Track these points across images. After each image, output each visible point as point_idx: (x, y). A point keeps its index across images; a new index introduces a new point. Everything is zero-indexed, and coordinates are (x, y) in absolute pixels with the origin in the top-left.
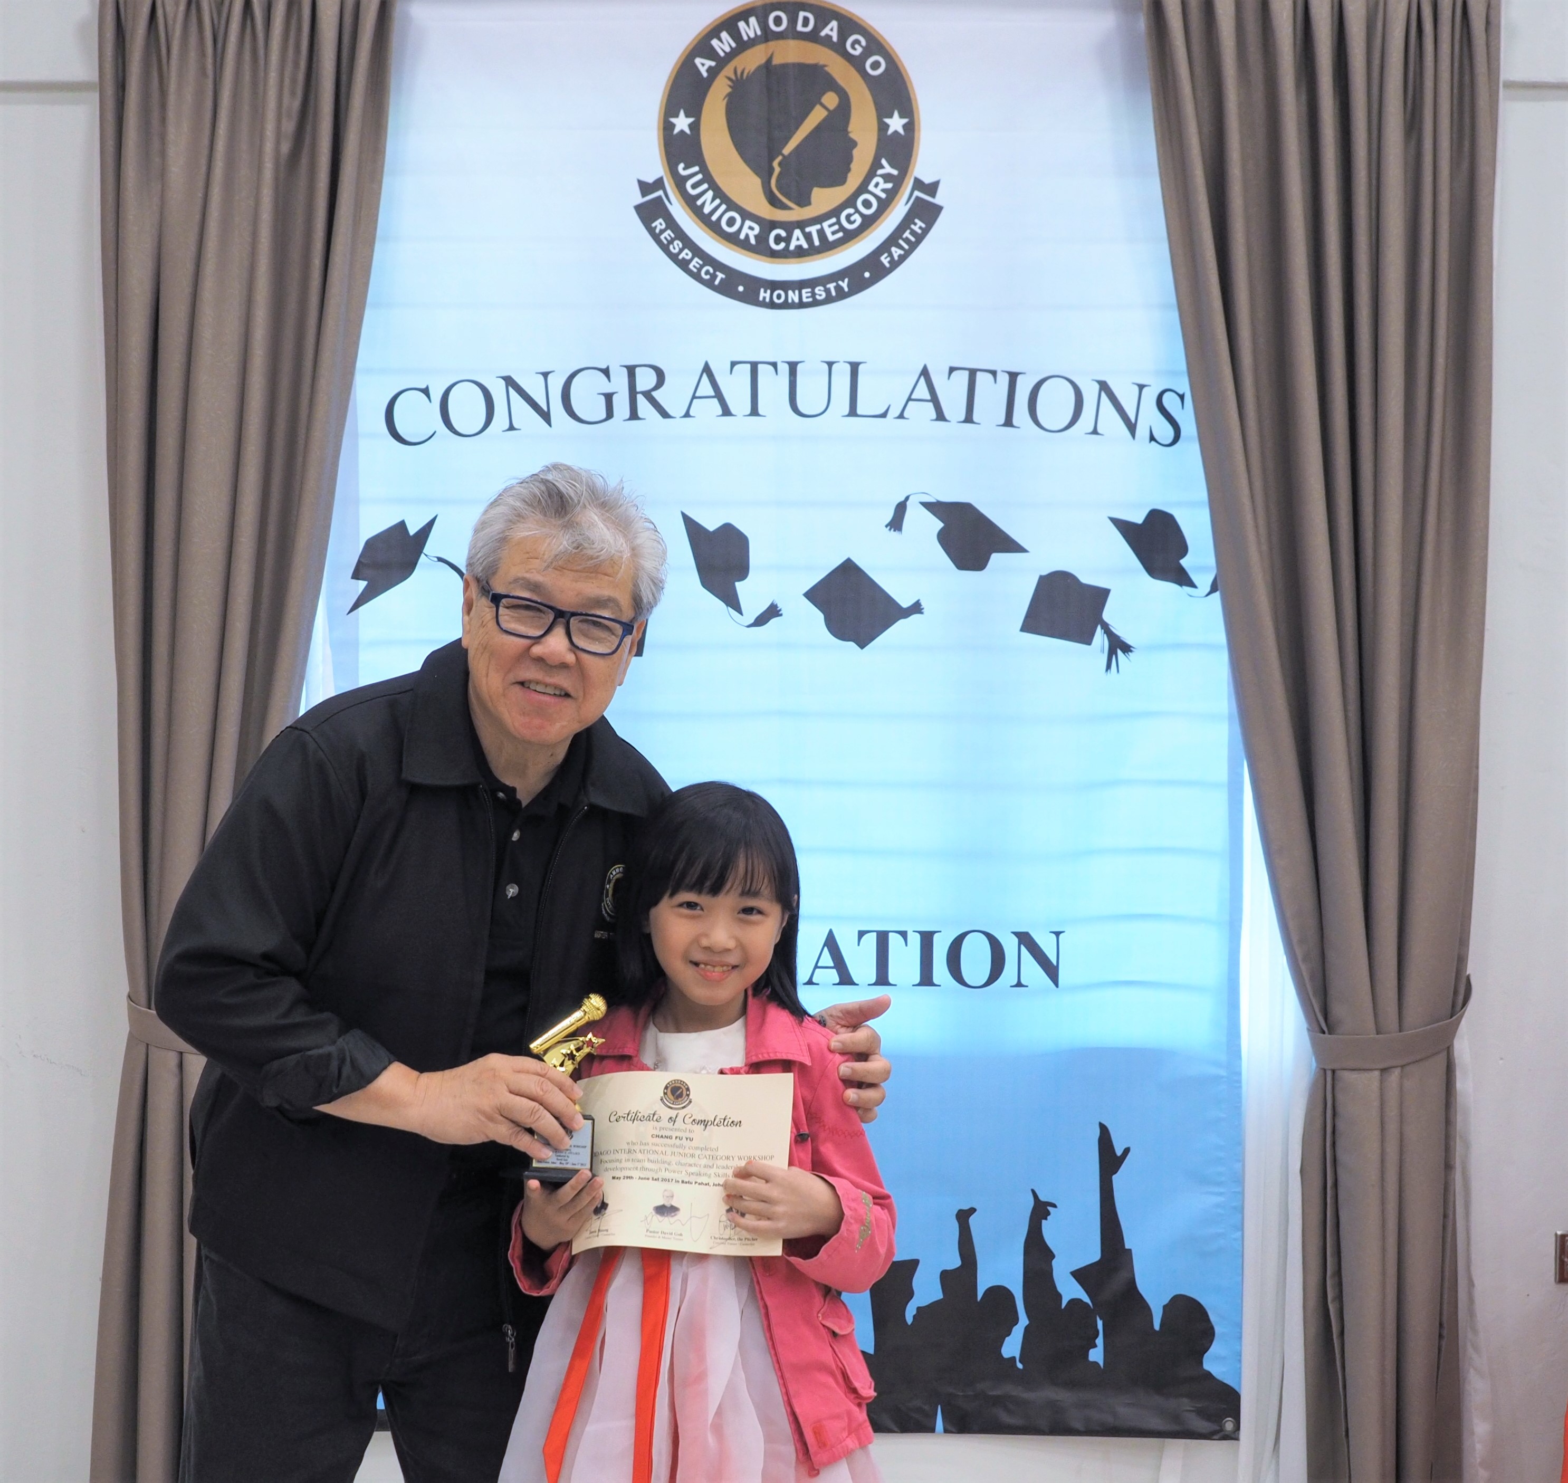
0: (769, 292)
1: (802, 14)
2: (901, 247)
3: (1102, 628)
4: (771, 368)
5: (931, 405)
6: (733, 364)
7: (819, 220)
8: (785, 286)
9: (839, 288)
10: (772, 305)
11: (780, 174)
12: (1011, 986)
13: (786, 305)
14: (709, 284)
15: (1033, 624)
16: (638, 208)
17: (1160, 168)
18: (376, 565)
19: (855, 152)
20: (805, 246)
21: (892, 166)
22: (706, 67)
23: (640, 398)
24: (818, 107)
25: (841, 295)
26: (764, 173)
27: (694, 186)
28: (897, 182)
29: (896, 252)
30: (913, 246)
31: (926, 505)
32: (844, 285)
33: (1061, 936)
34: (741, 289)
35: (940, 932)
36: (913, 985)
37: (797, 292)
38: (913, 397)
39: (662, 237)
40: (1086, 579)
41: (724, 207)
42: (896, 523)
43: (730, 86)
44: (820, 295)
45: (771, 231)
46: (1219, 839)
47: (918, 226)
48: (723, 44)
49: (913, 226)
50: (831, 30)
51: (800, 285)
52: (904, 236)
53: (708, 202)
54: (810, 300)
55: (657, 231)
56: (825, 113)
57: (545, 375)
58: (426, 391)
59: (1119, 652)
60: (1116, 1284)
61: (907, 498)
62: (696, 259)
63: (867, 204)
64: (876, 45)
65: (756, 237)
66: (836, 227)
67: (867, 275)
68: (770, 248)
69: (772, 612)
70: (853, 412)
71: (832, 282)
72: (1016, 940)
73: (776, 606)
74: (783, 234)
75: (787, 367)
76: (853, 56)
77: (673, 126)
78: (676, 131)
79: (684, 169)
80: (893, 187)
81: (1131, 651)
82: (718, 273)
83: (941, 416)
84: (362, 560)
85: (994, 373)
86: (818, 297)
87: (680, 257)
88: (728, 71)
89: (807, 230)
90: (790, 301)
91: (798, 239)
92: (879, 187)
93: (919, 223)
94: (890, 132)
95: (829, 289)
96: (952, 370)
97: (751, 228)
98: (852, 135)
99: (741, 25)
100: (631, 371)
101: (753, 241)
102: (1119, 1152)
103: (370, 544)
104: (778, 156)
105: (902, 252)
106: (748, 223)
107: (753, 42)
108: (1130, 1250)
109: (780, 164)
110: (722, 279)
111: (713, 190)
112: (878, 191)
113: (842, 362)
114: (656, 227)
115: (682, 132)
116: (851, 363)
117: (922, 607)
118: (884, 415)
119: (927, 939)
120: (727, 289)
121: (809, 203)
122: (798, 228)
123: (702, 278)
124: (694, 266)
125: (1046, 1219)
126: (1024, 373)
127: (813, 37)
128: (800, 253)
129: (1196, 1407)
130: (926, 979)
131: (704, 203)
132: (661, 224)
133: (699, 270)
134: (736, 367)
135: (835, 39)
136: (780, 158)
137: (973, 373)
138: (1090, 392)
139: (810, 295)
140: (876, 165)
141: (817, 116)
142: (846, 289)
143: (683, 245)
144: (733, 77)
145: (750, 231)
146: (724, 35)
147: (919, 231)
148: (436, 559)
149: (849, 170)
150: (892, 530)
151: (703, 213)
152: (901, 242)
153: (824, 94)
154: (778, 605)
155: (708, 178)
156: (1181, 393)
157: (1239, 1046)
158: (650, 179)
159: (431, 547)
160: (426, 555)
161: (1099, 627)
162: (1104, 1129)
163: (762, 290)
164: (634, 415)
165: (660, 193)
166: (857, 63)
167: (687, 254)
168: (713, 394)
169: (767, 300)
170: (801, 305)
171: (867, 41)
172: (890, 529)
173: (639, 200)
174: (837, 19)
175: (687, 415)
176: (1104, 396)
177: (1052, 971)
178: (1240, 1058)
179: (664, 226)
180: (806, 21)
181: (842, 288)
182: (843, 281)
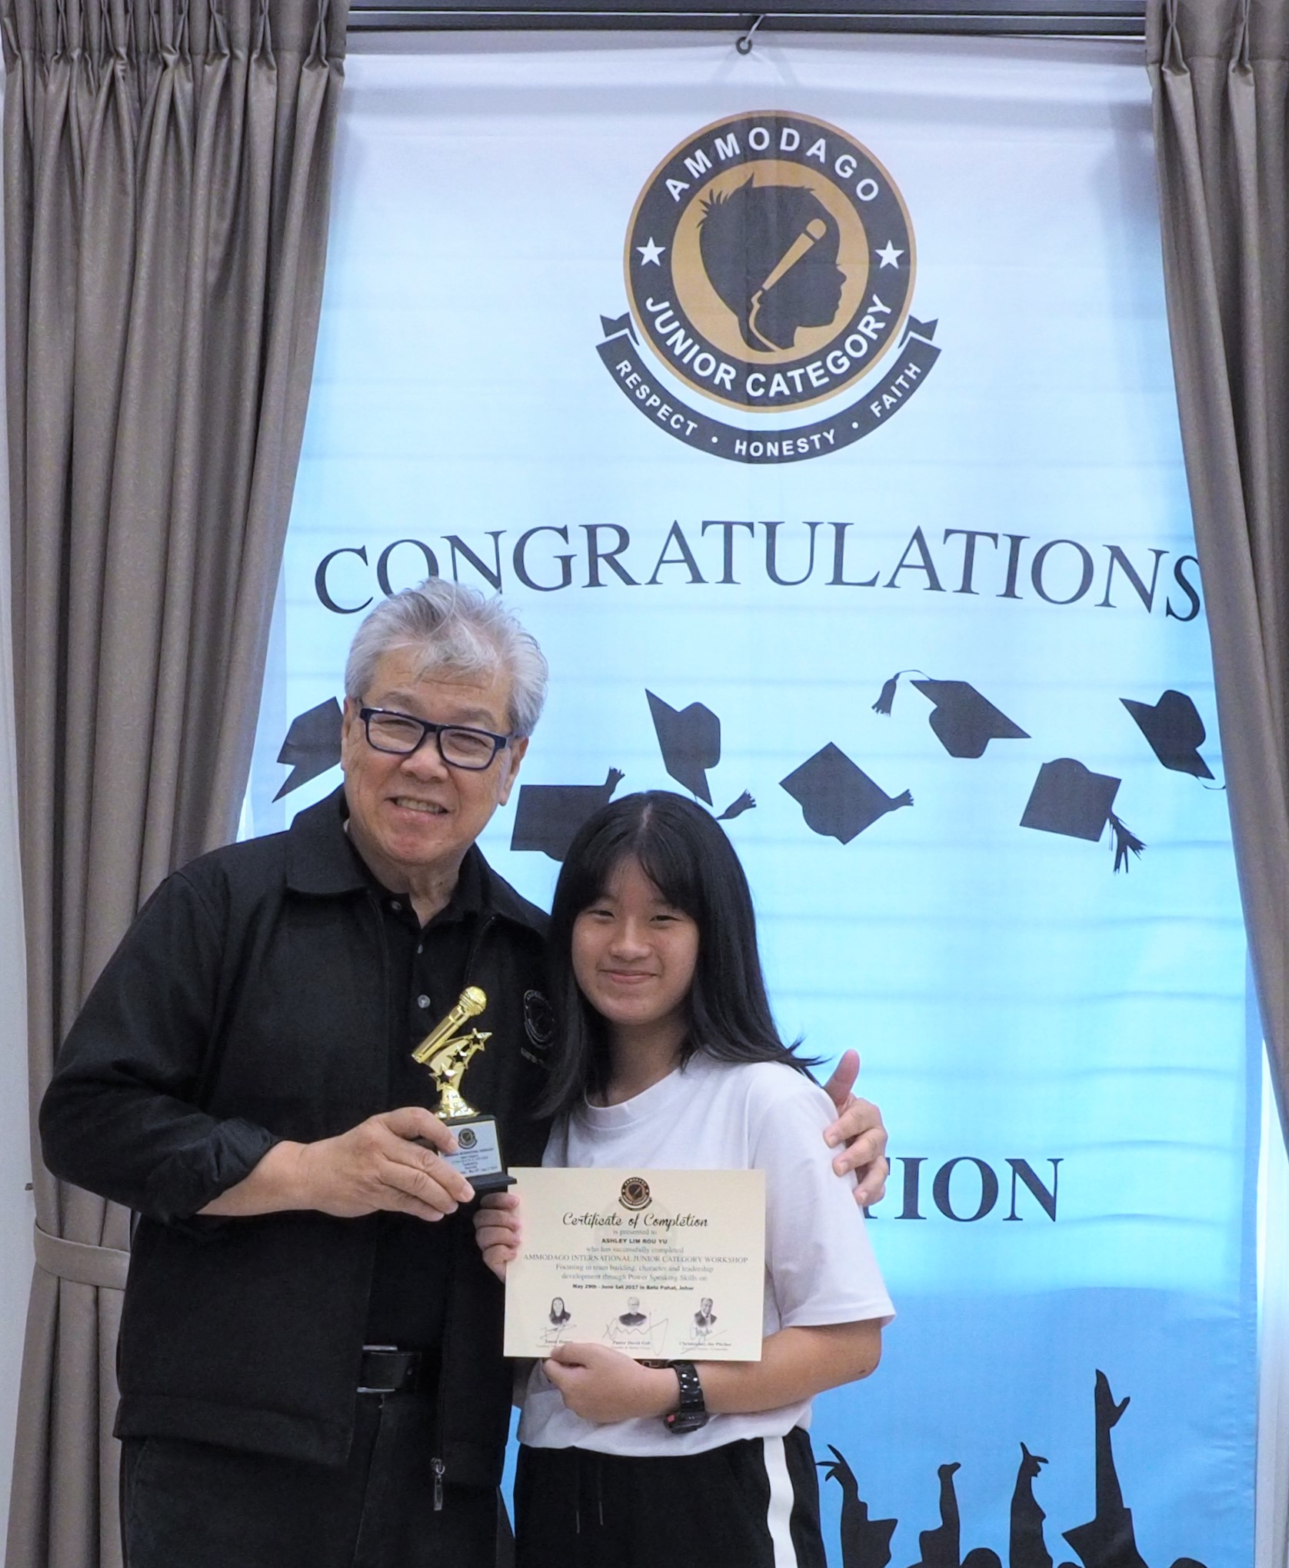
0: (745, 443)
1: (786, 131)
2: (894, 396)
3: (1111, 823)
4: (746, 529)
5: (924, 572)
6: (705, 524)
7: (802, 363)
8: (764, 437)
9: (823, 440)
10: (749, 459)
11: (760, 309)
12: (1005, 1220)
13: (765, 459)
14: (679, 434)
15: (1034, 818)
16: (601, 348)
18: (305, 748)
19: (843, 287)
20: (787, 392)
21: (885, 303)
22: (678, 190)
23: (601, 562)
24: (803, 236)
25: (827, 448)
26: (742, 310)
27: (664, 324)
28: (890, 321)
29: (888, 400)
30: (907, 393)
31: (918, 684)
32: (830, 437)
33: (1060, 1164)
34: (715, 440)
35: (926, 1159)
36: (896, 1218)
37: (777, 444)
38: (905, 562)
39: (628, 381)
40: (1094, 768)
41: (696, 348)
42: (884, 704)
43: (705, 212)
44: (803, 448)
45: (748, 375)
46: (1234, 1058)
47: (913, 371)
48: (698, 164)
49: (907, 371)
50: (819, 149)
51: (779, 436)
52: (897, 383)
53: (679, 342)
54: (792, 453)
55: (622, 374)
56: (811, 243)
57: (496, 535)
58: (362, 553)
59: (1129, 850)
60: (1113, 1546)
61: (897, 676)
62: (665, 406)
63: (856, 346)
64: (868, 166)
65: (732, 381)
66: (821, 372)
67: (855, 425)
68: (748, 394)
69: (745, 802)
70: (838, 580)
71: (816, 434)
72: (1010, 1168)
73: (749, 796)
74: (762, 379)
75: (764, 527)
76: (841, 178)
77: (642, 256)
78: (645, 261)
79: (653, 305)
80: (885, 327)
81: (1142, 849)
82: (689, 422)
83: (935, 585)
84: (290, 742)
85: (995, 537)
86: (800, 450)
87: (648, 404)
88: (703, 194)
89: (790, 374)
90: (769, 454)
91: (778, 384)
92: (869, 326)
93: (914, 368)
94: (883, 264)
95: (813, 440)
96: (949, 533)
97: (727, 372)
98: (840, 268)
99: (719, 142)
100: (592, 531)
101: (728, 386)
102: (1118, 1403)
103: (299, 724)
104: (756, 292)
105: (895, 400)
106: (723, 366)
107: (731, 162)
108: (1129, 1510)
109: (760, 300)
110: (694, 429)
111: (684, 329)
112: (868, 332)
113: (826, 524)
114: (621, 369)
115: (651, 262)
116: (835, 524)
117: (911, 798)
118: (872, 583)
119: (912, 1167)
120: (699, 440)
121: (792, 345)
122: (779, 372)
123: (672, 428)
124: (663, 414)
125: (1036, 1476)
126: (1028, 538)
127: (798, 157)
128: (781, 400)
130: (910, 1211)
131: (675, 344)
132: (626, 367)
133: (669, 418)
134: (709, 528)
135: (822, 159)
136: (759, 293)
137: (971, 537)
138: (1101, 559)
139: (791, 447)
140: (867, 302)
141: (801, 246)
142: (832, 441)
143: (651, 390)
144: (709, 202)
145: (726, 375)
146: (699, 154)
147: (914, 377)
149: (836, 307)
150: (880, 711)
151: (674, 355)
152: (893, 389)
153: (808, 223)
154: (752, 795)
155: (679, 315)
156: (1200, 561)
157: (1255, 1285)
158: (615, 316)
161: (1108, 822)
162: (1101, 1376)
163: (738, 442)
164: (594, 581)
165: (626, 331)
166: (847, 187)
167: (655, 401)
168: (682, 557)
169: (744, 453)
170: (781, 459)
171: (858, 164)
172: (877, 711)
173: (603, 339)
174: (825, 137)
175: (653, 581)
176: (1117, 563)
177: (1049, 1203)
178: (1255, 1298)
179: (629, 369)
180: (790, 139)
181: (827, 440)
182: (829, 433)
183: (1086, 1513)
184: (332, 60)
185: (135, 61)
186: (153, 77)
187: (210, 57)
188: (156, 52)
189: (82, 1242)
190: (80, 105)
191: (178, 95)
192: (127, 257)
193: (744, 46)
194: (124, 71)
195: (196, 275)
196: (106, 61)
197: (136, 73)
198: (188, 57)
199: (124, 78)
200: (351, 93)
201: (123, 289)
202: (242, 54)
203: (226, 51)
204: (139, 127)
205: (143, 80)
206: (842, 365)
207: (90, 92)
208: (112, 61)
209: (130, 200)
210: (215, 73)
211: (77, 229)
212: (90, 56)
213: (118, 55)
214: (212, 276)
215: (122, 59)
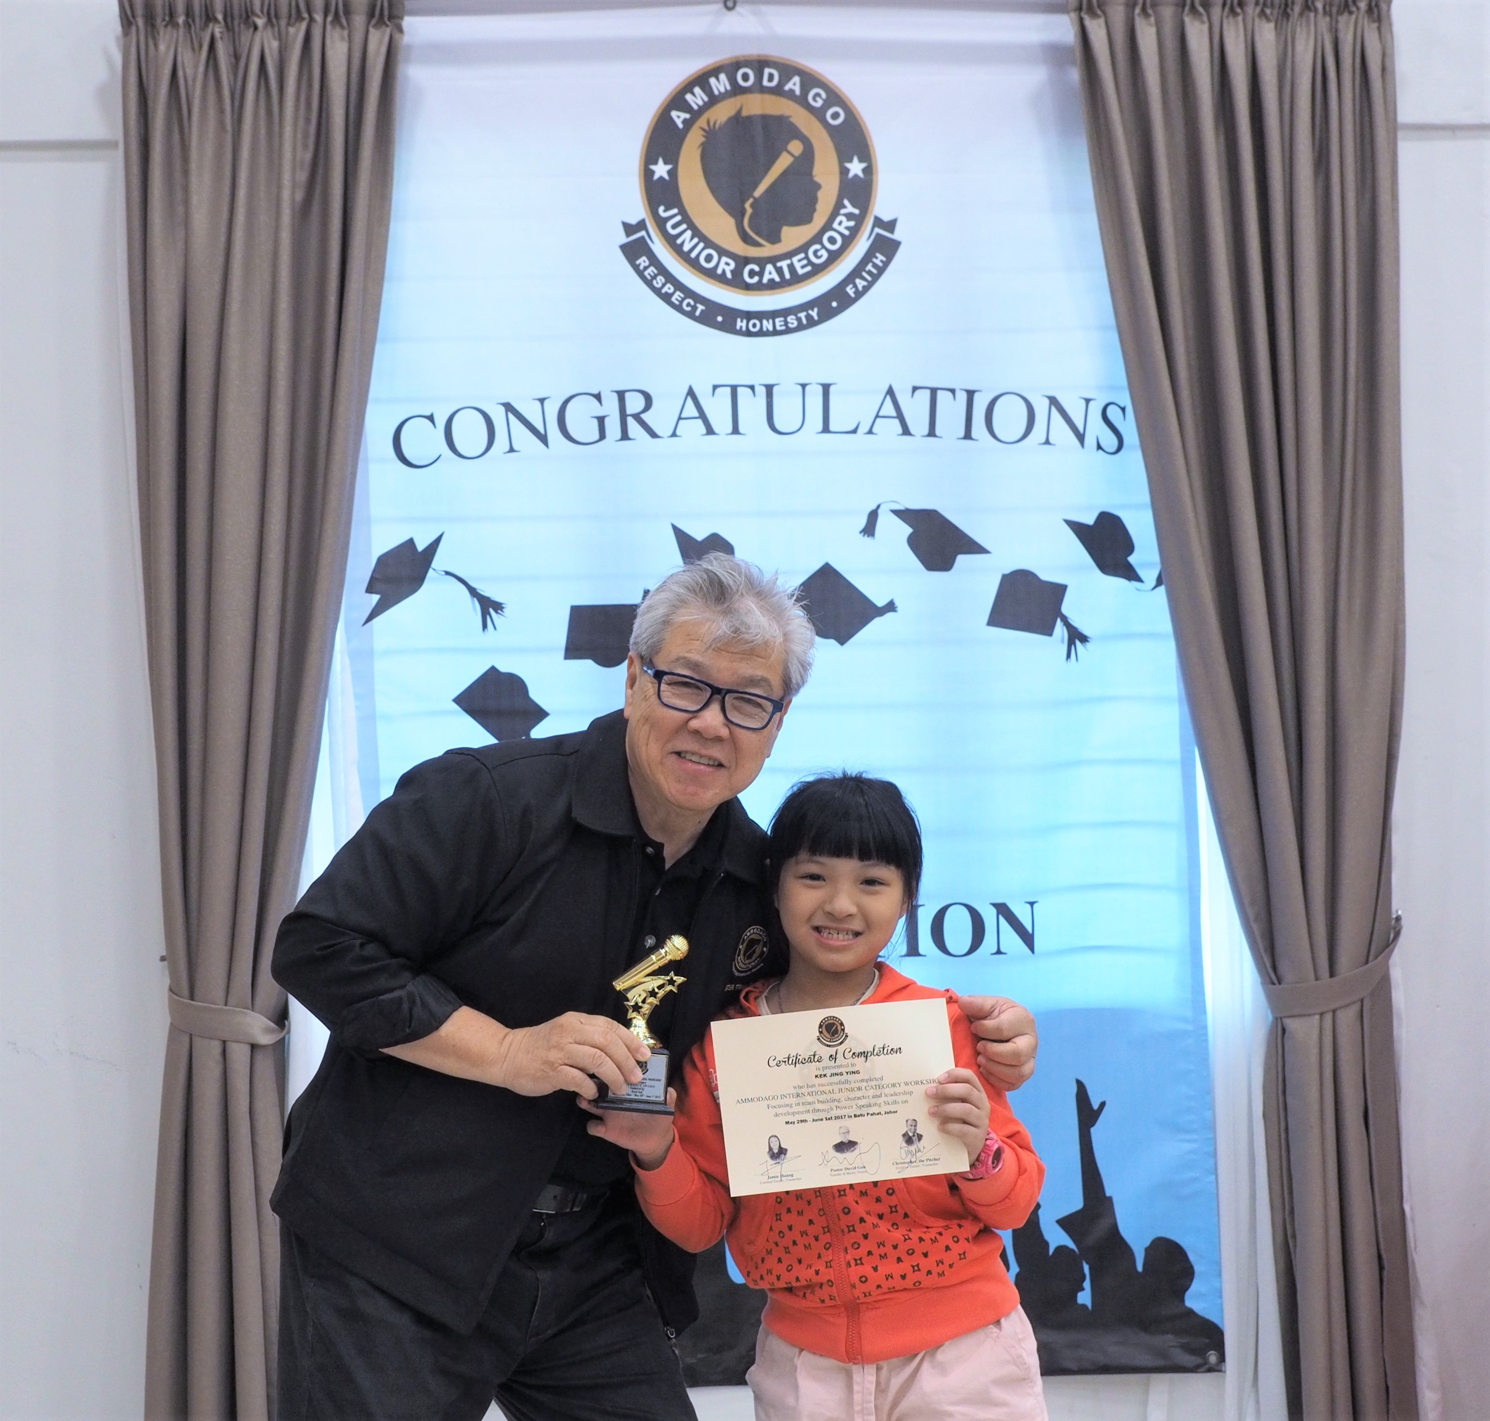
0: (745, 321)
1: (767, 71)
2: (865, 279)
3: (1062, 620)
4: (749, 391)
5: (897, 421)
6: (715, 387)
7: (789, 255)
8: (761, 315)
9: (808, 317)
10: (748, 334)
11: (752, 214)
12: (992, 954)
13: (761, 333)
14: (691, 315)
15: (998, 618)
16: (624, 248)
17: (1096, 202)
18: (387, 580)
19: (820, 194)
20: (777, 279)
21: (854, 206)
22: (681, 119)
23: (631, 421)
24: (784, 154)
25: (812, 323)
26: (737, 214)
27: (674, 227)
28: (859, 220)
29: (860, 283)
30: (876, 278)
31: (897, 513)
32: (814, 313)
33: (1035, 906)
34: (720, 319)
35: (923, 905)
36: (902, 956)
37: (771, 321)
38: (881, 414)
39: (646, 273)
40: (1045, 576)
41: (701, 245)
42: (869, 529)
43: (704, 136)
44: (792, 324)
45: (745, 266)
46: (1174, 811)
47: (879, 259)
48: (696, 99)
49: (874, 260)
50: (794, 84)
51: (772, 315)
52: (867, 269)
53: (687, 241)
54: (783, 328)
55: (641, 268)
56: (791, 160)
57: (542, 401)
58: (431, 418)
59: (1078, 643)
60: (1099, 1230)
61: (879, 507)
63: (832, 240)
64: (835, 97)
65: (732, 272)
66: (805, 262)
67: (834, 304)
68: (745, 281)
70: (826, 429)
71: (802, 312)
72: (994, 911)
74: (756, 268)
75: (764, 390)
76: (815, 108)
77: (653, 172)
78: (656, 177)
79: (665, 211)
80: (855, 225)
81: (1088, 641)
82: (698, 305)
83: (906, 431)
84: (374, 575)
85: (953, 391)
86: (790, 326)
87: (663, 291)
88: (702, 122)
89: (779, 264)
90: (765, 329)
91: (770, 273)
92: (842, 225)
93: (880, 257)
94: (851, 175)
95: (800, 318)
96: (915, 389)
97: (727, 264)
98: (817, 179)
99: (713, 81)
100: (621, 395)
101: (729, 275)
102: (1096, 1106)
103: (383, 561)
104: (748, 199)
105: (865, 283)
106: (724, 259)
107: (724, 96)
108: (1111, 1196)
109: (752, 206)
110: (702, 311)
111: (691, 230)
112: (842, 229)
113: (814, 384)
114: (640, 264)
115: (661, 178)
116: (822, 385)
117: (895, 606)
118: (854, 431)
120: (706, 319)
121: (780, 241)
122: (770, 263)
123: (683, 309)
124: (677, 299)
126: (980, 391)
127: (778, 91)
128: (772, 286)
129: (1179, 1342)
130: (912, 950)
131: (683, 243)
132: (644, 261)
133: (681, 302)
134: (718, 390)
135: (798, 92)
136: (751, 200)
137: (934, 392)
138: (1041, 407)
139: (783, 323)
140: (839, 205)
141: (783, 162)
142: (816, 318)
143: (666, 280)
144: (706, 128)
145: (727, 266)
146: (697, 90)
147: (880, 264)
148: (444, 573)
149: (814, 210)
150: (866, 536)
151: (683, 251)
152: (864, 274)
153: (787, 143)
155: (686, 219)
156: (1122, 405)
157: (1204, 1002)
158: (633, 221)
159: (439, 562)
160: (434, 570)
161: (1059, 620)
162: (1080, 1084)
163: (739, 320)
164: (625, 436)
165: (643, 233)
166: (819, 114)
167: (669, 288)
168: (696, 414)
169: (744, 329)
170: (775, 333)
171: (827, 95)
172: (864, 535)
173: (624, 240)
174: (799, 75)
175: (674, 435)
176: (1054, 409)
177: (1028, 938)
178: (1205, 1013)
179: (647, 263)
180: (771, 77)
181: (812, 317)
182: (813, 310)
183: (1075, 1202)
184: (392, 20)
185: (230, 24)
186: (245, 36)
187: (293, 20)
188: (248, 17)
189: (209, 1003)
190: (186, 61)
191: (267, 51)
192: (227, 182)
193: (730, 4)
194: (221, 33)
195: (286, 194)
196: (206, 25)
197: (231, 33)
198: (274, 21)
199: (221, 38)
200: (409, 47)
201: (225, 208)
202: (319, 17)
203: (306, 15)
204: (235, 75)
205: (237, 39)
206: (821, 256)
207: (193, 49)
208: (211, 25)
209: (229, 138)
210: (297, 33)
211: (185, 160)
212: (194, 21)
213: (216, 20)
214: (299, 196)
215: (219, 23)
